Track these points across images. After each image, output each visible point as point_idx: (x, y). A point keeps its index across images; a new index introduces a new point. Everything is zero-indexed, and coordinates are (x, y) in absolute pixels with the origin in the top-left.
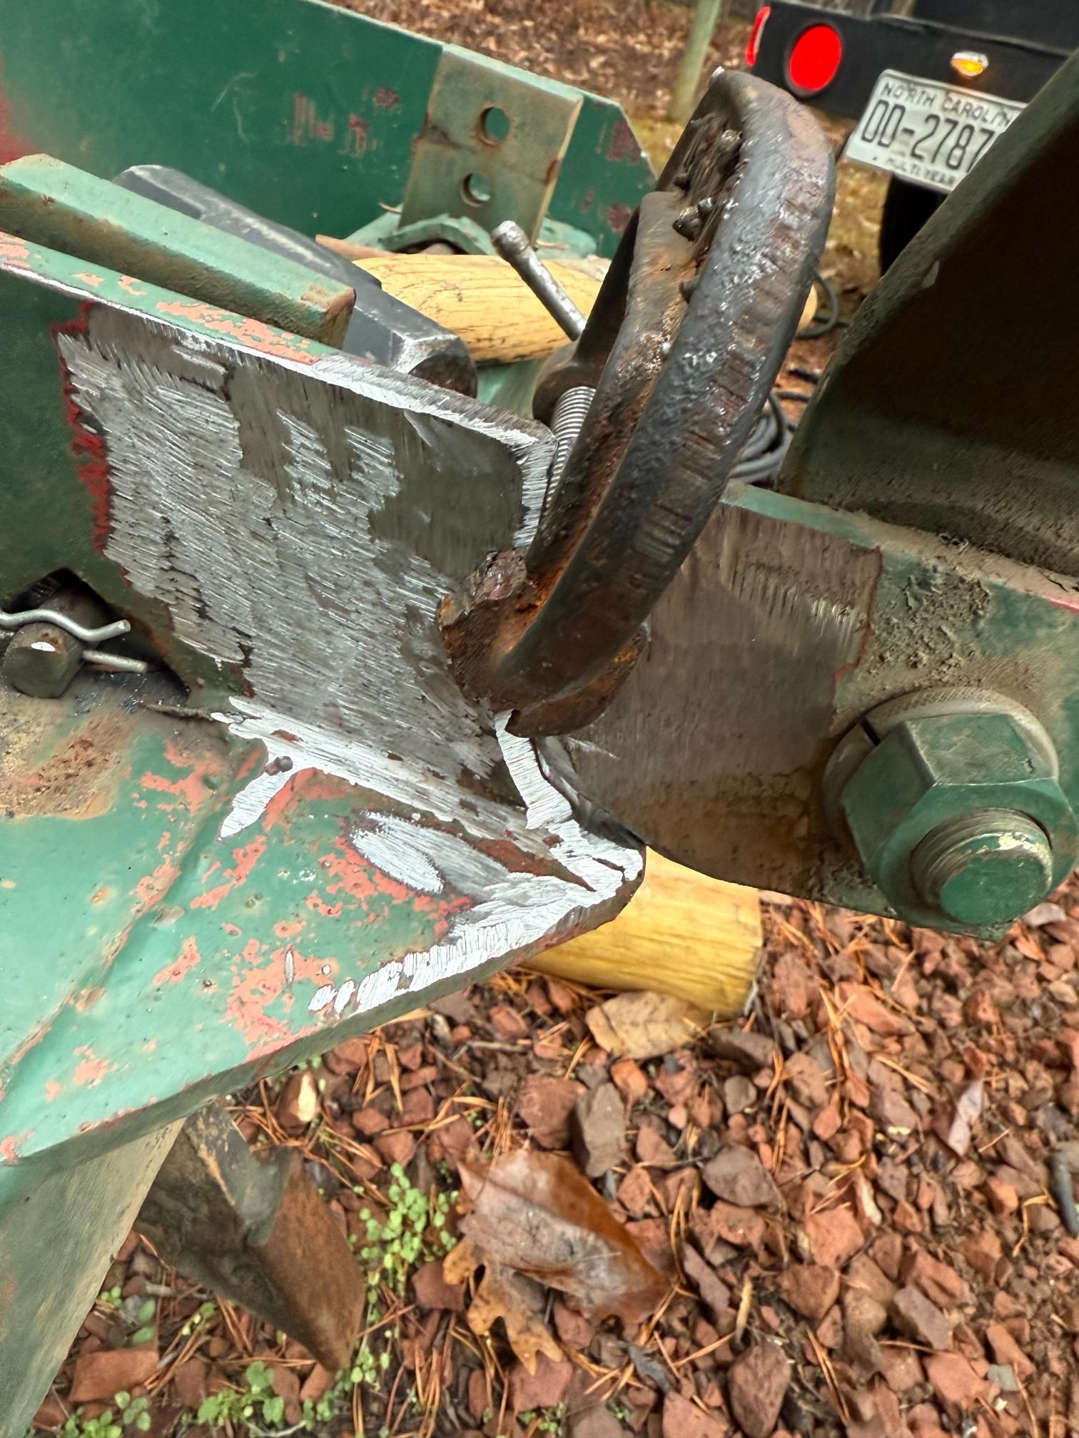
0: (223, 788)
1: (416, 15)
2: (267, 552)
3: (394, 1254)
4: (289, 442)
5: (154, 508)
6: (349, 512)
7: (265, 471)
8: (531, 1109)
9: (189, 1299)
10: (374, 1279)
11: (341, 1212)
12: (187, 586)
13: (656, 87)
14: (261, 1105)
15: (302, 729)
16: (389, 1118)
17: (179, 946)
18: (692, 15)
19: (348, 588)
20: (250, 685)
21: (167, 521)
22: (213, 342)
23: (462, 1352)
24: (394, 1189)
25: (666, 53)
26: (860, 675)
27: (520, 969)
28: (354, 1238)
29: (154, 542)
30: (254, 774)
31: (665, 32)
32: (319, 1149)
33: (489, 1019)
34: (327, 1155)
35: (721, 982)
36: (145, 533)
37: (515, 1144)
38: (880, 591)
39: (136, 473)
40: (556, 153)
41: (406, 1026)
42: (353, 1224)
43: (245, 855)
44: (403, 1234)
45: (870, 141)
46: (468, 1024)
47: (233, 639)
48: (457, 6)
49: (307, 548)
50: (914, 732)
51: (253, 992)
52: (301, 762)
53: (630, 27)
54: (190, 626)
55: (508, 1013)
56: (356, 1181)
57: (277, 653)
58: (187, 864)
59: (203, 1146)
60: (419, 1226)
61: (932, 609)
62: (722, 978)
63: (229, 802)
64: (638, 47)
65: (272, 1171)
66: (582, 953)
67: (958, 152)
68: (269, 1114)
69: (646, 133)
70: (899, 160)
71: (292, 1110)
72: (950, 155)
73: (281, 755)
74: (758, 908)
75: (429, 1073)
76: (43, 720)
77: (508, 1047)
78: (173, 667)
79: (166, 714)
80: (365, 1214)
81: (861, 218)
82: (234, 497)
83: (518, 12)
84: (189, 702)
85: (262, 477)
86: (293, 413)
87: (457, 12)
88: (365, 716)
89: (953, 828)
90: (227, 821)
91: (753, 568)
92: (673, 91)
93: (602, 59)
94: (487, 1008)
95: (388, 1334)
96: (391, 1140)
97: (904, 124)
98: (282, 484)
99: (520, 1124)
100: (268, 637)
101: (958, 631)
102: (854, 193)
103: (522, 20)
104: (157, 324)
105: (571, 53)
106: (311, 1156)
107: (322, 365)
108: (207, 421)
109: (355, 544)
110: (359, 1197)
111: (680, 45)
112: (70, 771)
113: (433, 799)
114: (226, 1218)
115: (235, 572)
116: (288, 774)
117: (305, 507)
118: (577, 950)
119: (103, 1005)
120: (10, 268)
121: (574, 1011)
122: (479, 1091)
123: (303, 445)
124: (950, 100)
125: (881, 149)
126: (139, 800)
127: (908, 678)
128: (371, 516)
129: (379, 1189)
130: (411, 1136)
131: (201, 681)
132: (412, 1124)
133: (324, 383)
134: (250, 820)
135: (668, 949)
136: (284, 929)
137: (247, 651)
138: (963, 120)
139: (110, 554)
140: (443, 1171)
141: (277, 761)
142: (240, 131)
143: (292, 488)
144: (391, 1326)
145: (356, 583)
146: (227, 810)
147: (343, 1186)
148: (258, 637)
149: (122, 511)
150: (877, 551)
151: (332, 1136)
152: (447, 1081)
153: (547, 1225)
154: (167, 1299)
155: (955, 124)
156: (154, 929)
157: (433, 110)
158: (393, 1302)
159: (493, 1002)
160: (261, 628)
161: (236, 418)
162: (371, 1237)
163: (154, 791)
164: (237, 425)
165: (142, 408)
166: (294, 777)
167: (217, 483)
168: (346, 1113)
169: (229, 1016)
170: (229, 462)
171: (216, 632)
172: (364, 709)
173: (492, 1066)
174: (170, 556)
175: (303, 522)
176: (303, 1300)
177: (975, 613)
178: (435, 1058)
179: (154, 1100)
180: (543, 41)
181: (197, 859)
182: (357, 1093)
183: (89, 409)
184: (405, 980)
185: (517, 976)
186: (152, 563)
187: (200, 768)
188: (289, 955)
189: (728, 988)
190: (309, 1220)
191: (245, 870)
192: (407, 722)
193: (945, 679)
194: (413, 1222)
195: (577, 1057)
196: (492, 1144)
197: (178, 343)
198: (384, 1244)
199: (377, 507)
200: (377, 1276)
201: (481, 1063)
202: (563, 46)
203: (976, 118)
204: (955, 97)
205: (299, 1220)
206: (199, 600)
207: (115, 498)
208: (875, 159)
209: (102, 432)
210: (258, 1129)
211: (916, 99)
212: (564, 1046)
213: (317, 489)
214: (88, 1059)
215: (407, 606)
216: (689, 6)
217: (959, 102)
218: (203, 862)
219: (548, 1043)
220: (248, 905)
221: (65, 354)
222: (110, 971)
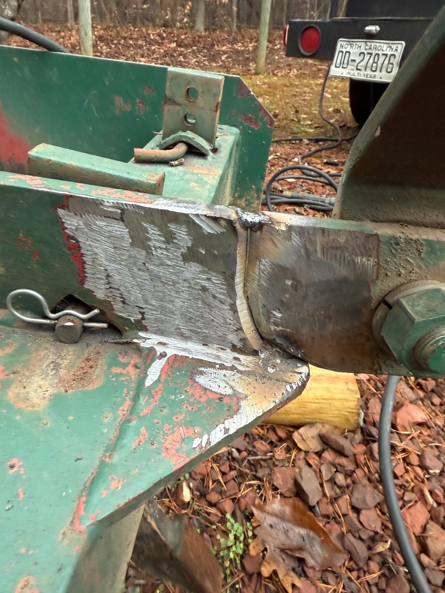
0: (143, 368)
1: (150, 53)
2: (145, 275)
3: (233, 552)
4: (148, 233)
5: (101, 266)
6: (174, 255)
7: (140, 245)
8: (278, 481)
9: (153, 584)
10: (227, 564)
11: (209, 538)
12: (117, 293)
13: (249, 62)
14: (168, 497)
15: (169, 340)
16: (221, 495)
17: (139, 431)
18: (258, 32)
19: (178, 283)
20: (146, 326)
21: (106, 270)
22: (115, 202)
23: (269, 589)
24: (229, 524)
25: (251, 49)
26: (379, 282)
27: (263, 424)
28: (216, 548)
29: (102, 279)
30: (153, 360)
31: (249, 40)
32: (195, 512)
33: (254, 447)
34: (199, 514)
35: (347, 416)
36: (98, 276)
37: (274, 497)
38: (381, 249)
39: (92, 254)
40: (218, 99)
41: (221, 455)
42: (215, 542)
43: (156, 392)
44: (235, 543)
45: (339, 67)
46: (246, 450)
47: (137, 310)
48: (166, 47)
49: (160, 271)
50: (404, 302)
51: (171, 444)
52: (170, 352)
53: (234, 41)
54: (119, 308)
55: (261, 443)
56: (212, 523)
57: (155, 313)
58: (135, 399)
59: (149, 517)
60: (242, 538)
61: (402, 252)
62: (346, 413)
63: (146, 373)
64: (239, 48)
65: (177, 524)
66: (287, 413)
67: (375, 65)
68: (172, 501)
69: (249, 81)
70: (352, 72)
71: (181, 498)
72: (372, 66)
73: (162, 351)
74: (355, 382)
75: (233, 473)
76: (71, 353)
77: (264, 457)
78: (115, 325)
79: (115, 343)
80: (218, 537)
81: (341, 97)
82: (130, 257)
83: (190, 44)
84: (123, 337)
85: (139, 247)
86: (148, 222)
87: (166, 49)
88: (191, 331)
89: (427, 337)
90: (147, 380)
91: (330, 249)
92: (256, 63)
93: (226, 56)
94: (252, 443)
95: (237, 586)
96: (224, 503)
97: (351, 58)
98: (147, 249)
99: (275, 489)
100: (150, 307)
101: (414, 259)
102: (336, 88)
103: (192, 47)
104: (93, 199)
105: (213, 55)
106: (192, 516)
107: (156, 203)
108: (116, 231)
109: (178, 266)
110: (215, 530)
111: (256, 44)
112: (85, 371)
113: (223, 358)
114: (162, 546)
115: (134, 285)
116: (166, 358)
117: (157, 256)
118: (284, 412)
119: (116, 458)
120: (37, 188)
121: (288, 438)
122: (255, 478)
123: (154, 233)
124: (368, 45)
125: (343, 69)
126: (112, 378)
127: (399, 281)
128: (183, 255)
129: (222, 525)
130: (231, 501)
131: (127, 328)
132: (231, 496)
133: (158, 209)
134: (155, 378)
135: (322, 405)
136: (177, 418)
137: (143, 314)
138: (374, 52)
139: (86, 286)
140: (247, 514)
141: (161, 354)
142: (95, 113)
143: (151, 250)
144: (237, 583)
145: (181, 281)
146: (146, 376)
147: (207, 526)
148: (146, 308)
149: (89, 269)
150: (376, 235)
151: (199, 506)
152: (242, 475)
153: (291, 529)
154: (144, 586)
155: (371, 54)
156: (129, 426)
157: (168, 93)
158: (236, 573)
159: (254, 439)
160: (147, 304)
161: (127, 228)
162: (223, 546)
163: (117, 373)
164: (127, 230)
165: (92, 230)
166: (168, 359)
167: (124, 253)
168: (203, 495)
169: (163, 454)
170: (126, 244)
171: (130, 309)
172: (191, 328)
173: (259, 467)
174: (109, 283)
175: (157, 262)
176: (198, 577)
177: (419, 251)
178: (235, 467)
179: (142, 491)
180: (202, 54)
181: (139, 396)
182: (206, 486)
183: (72, 234)
184: (227, 430)
185: (262, 427)
186: (103, 287)
187: (132, 362)
188: (181, 428)
189: (350, 417)
190: (195, 543)
191: (157, 398)
192: (208, 330)
193: (413, 278)
194: (239, 537)
195: (293, 457)
196: (265, 499)
197: (102, 204)
198: (229, 548)
199: (184, 251)
200: (228, 562)
201: (254, 465)
202: (210, 54)
203: (379, 50)
204: (369, 44)
205: (191, 543)
206: (122, 298)
207: (85, 265)
208: (342, 74)
209: (78, 242)
210: (169, 508)
211: (354, 48)
212: (287, 453)
213: (161, 248)
214: (115, 480)
215: (201, 286)
216: (256, 28)
217: (371, 45)
218: (142, 398)
219: (280, 453)
220: (161, 411)
221: (61, 216)
222: (116, 444)
